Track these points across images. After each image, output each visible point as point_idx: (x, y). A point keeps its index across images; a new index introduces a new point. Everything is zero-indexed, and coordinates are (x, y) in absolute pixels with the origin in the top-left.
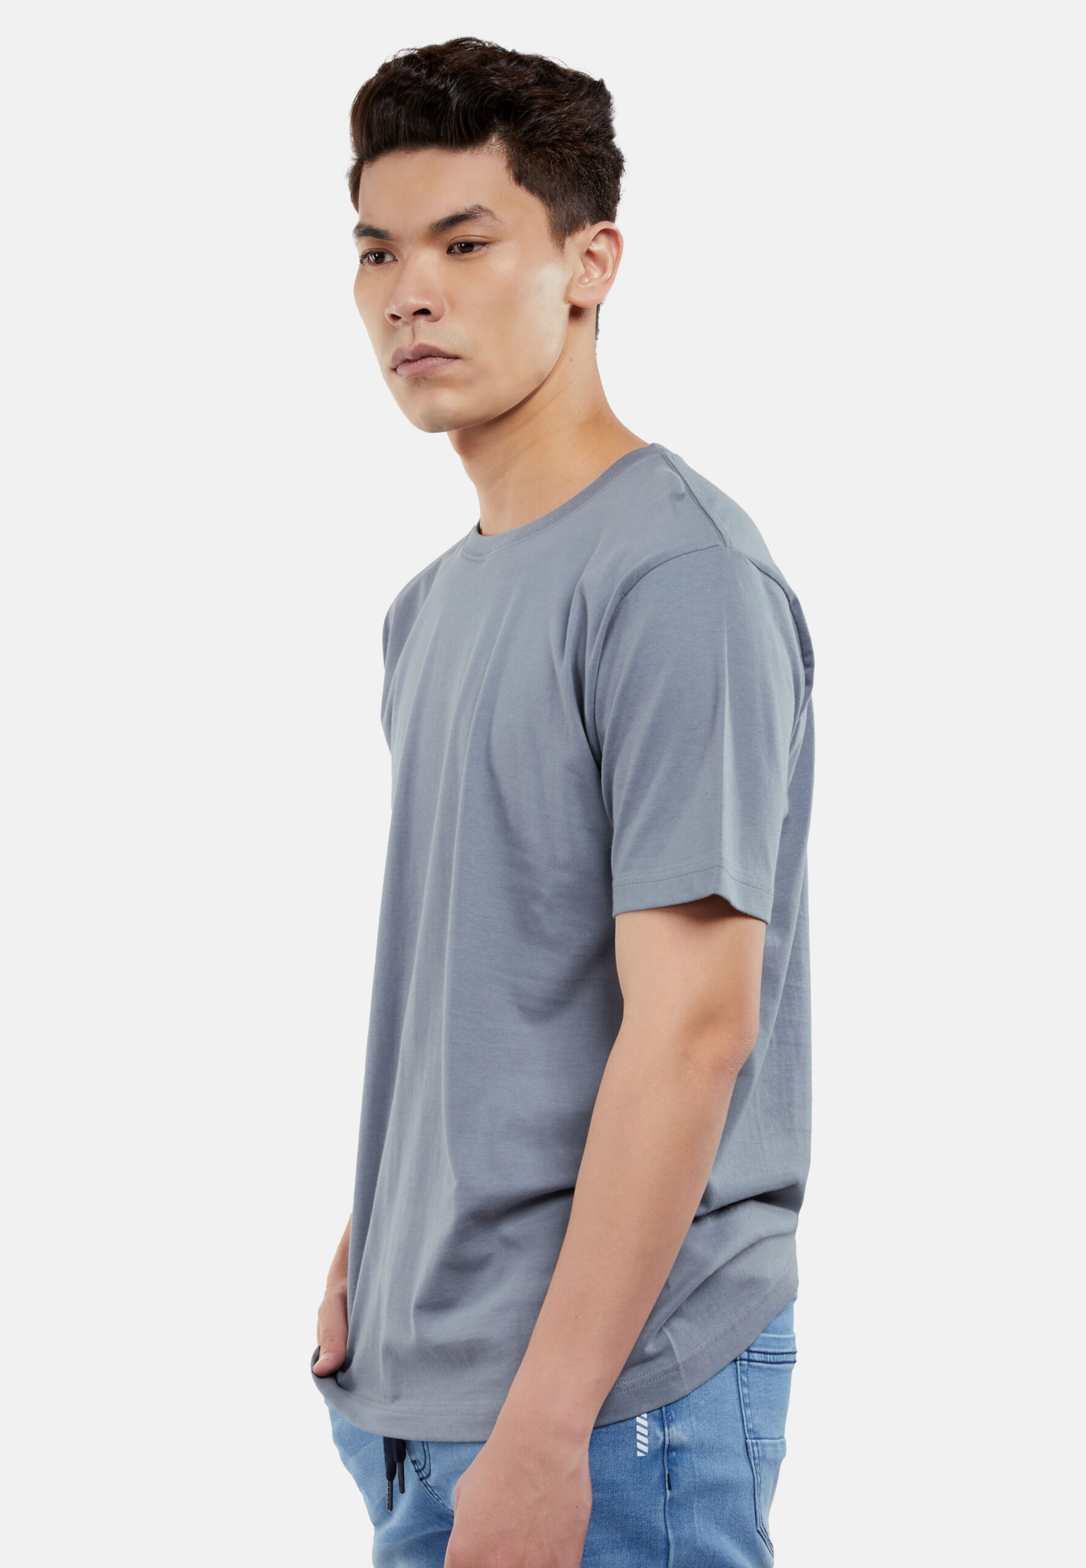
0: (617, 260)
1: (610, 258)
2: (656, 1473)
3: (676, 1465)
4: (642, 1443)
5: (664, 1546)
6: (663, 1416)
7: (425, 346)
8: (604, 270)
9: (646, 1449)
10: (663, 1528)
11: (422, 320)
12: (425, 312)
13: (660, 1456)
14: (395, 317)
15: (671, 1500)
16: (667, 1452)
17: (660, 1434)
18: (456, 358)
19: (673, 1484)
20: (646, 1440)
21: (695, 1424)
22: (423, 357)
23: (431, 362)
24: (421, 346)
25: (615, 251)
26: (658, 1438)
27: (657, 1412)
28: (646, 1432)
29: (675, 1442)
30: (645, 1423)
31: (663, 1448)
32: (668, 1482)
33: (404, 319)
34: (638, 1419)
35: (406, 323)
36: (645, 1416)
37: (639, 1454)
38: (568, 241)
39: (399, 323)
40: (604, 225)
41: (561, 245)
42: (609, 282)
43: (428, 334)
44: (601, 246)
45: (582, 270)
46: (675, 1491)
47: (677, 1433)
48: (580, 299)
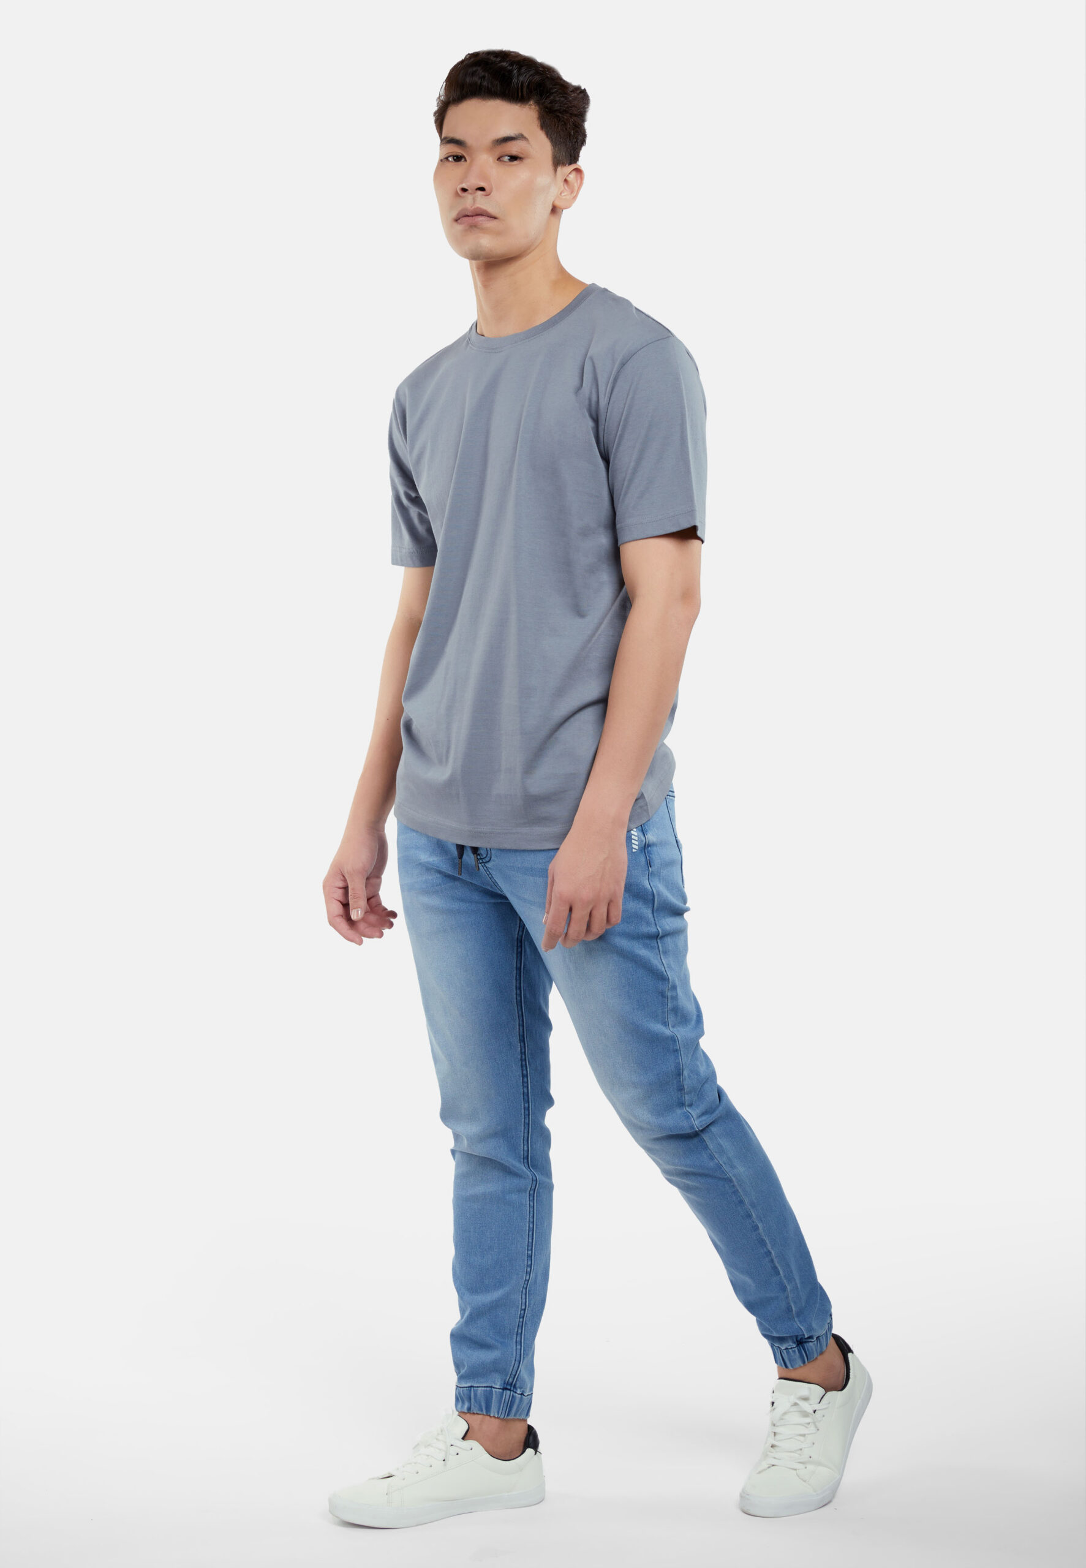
0: (579, 188)
1: (576, 185)
2: (643, 859)
3: (651, 854)
4: (635, 844)
5: (652, 897)
6: (643, 830)
7: (480, 209)
8: (572, 192)
9: (637, 847)
10: (650, 888)
11: (480, 193)
12: (482, 189)
13: (643, 851)
14: (464, 190)
15: (652, 872)
16: (646, 847)
17: (643, 838)
18: (495, 218)
19: (652, 864)
20: (637, 843)
21: (656, 831)
22: (477, 215)
23: (481, 219)
24: (478, 208)
25: (579, 181)
26: (642, 841)
27: (640, 827)
28: (636, 838)
29: (651, 842)
30: (636, 834)
31: (645, 846)
32: (649, 863)
33: (470, 191)
34: (632, 832)
35: (471, 194)
36: (635, 830)
37: (634, 850)
38: (559, 169)
39: (465, 194)
40: (573, 167)
41: (555, 170)
42: (575, 198)
43: (481, 202)
44: (572, 177)
45: (563, 188)
46: (653, 868)
47: (651, 837)
48: (557, 203)
